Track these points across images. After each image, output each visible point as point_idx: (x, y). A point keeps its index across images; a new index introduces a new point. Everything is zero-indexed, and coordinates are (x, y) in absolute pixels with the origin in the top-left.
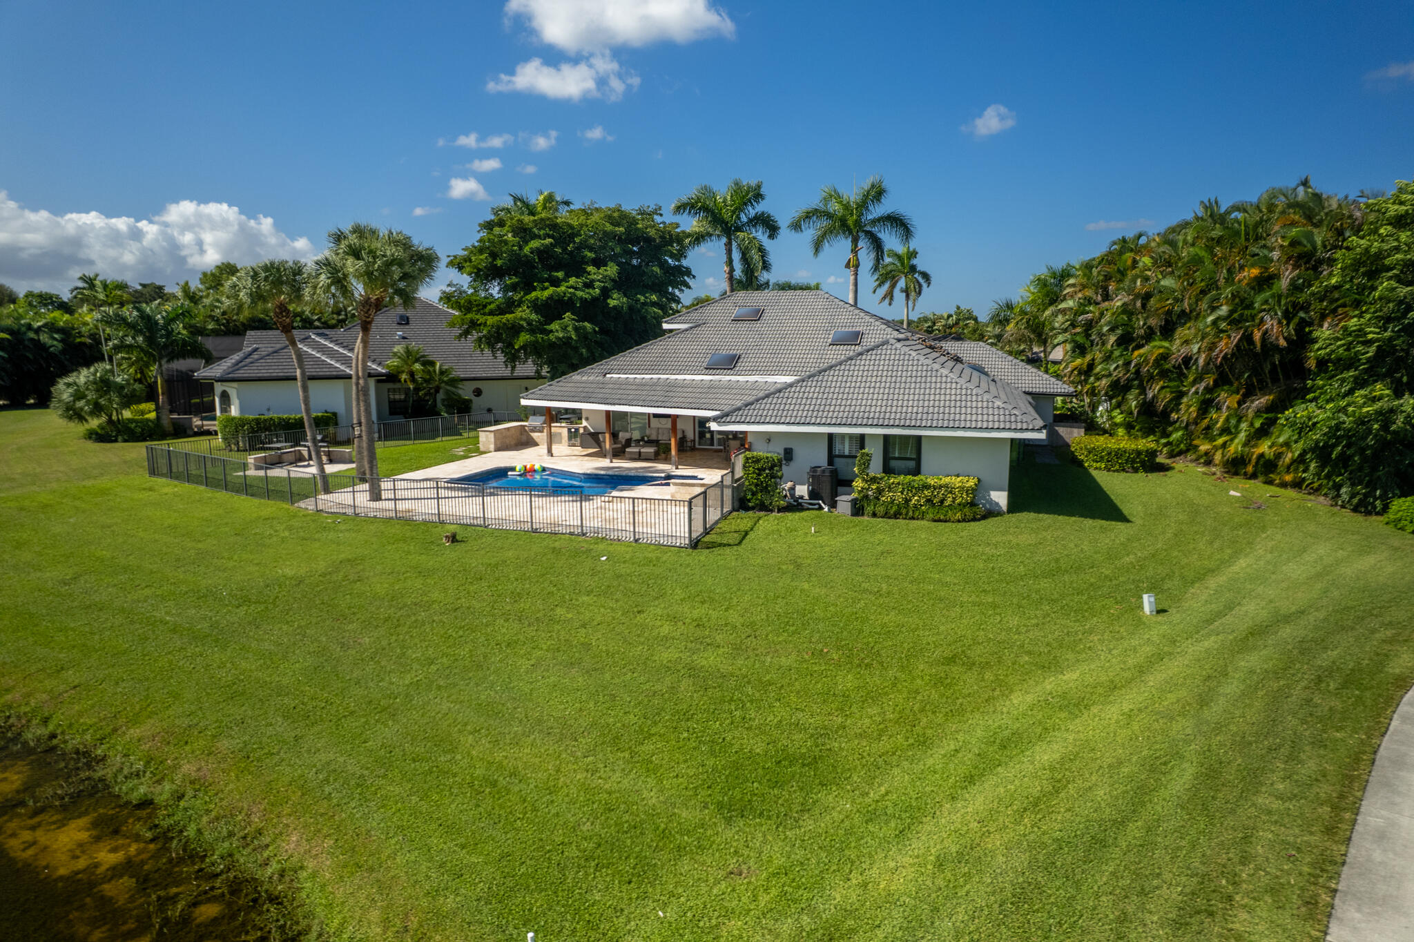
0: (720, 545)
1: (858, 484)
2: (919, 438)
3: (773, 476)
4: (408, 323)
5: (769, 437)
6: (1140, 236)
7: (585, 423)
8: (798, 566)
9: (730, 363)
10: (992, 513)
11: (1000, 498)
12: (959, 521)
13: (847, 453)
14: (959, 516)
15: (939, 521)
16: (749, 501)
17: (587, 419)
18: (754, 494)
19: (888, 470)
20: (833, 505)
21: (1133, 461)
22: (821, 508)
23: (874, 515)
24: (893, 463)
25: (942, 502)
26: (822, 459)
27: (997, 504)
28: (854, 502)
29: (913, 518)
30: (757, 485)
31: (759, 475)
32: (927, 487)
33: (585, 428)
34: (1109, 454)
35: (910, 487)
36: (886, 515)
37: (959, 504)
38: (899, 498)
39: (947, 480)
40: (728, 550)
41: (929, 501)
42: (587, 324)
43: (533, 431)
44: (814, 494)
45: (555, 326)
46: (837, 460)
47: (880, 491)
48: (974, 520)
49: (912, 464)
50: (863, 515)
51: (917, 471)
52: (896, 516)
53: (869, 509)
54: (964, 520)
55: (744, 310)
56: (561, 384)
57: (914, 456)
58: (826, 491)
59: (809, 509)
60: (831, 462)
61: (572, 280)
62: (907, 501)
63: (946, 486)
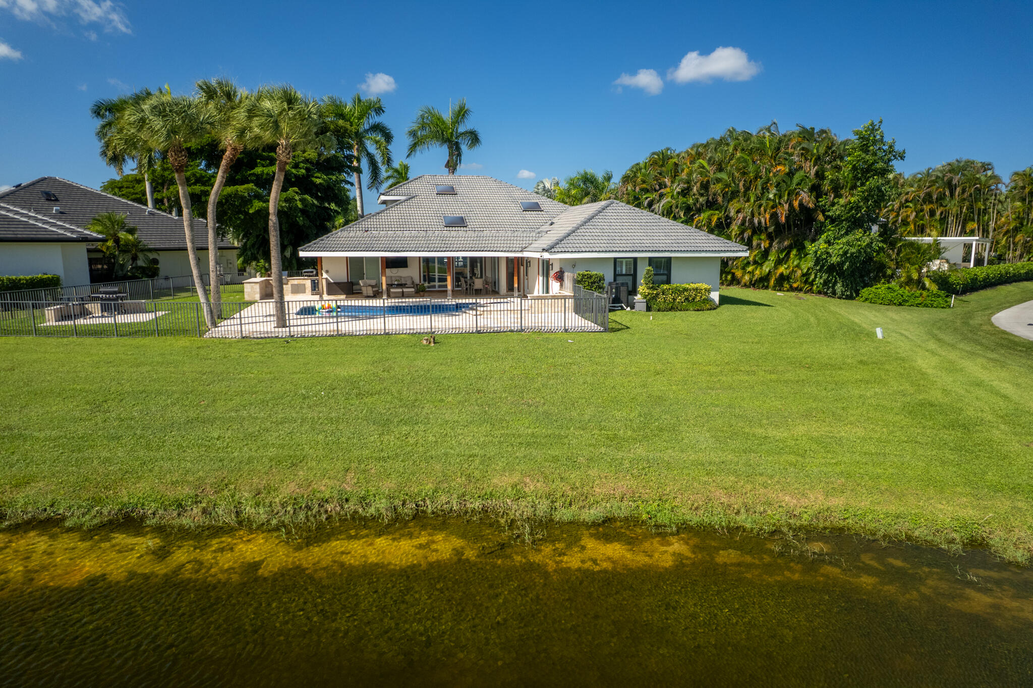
2: (670, 259)
9: (461, 222)
13: (624, 272)
14: (706, 307)
20: (632, 306)
23: (658, 310)
26: (610, 277)
28: (647, 303)
29: (681, 310)
36: (665, 310)
39: (692, 285)
50: (653, 311)
53: (655, 306)
55: (441, 188)
56: (330, 239)
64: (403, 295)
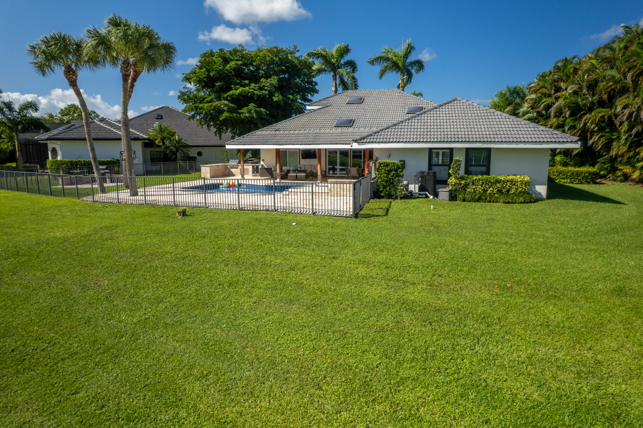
0: (374, 216)
1: (452, 180)
2: (489, 150)
3: (398, 176)
4: (162, 118)
5: (389, 152)
7: (262, 163)
9: (350, 123)
10: (538, 199)
11: (542, 190)
12: (521, 203)
13: (440, 162)
14: (521, 199)
15: (509, 203)
16: (381, 192)
17: (263, 160)
18: (385, 187)
19: (467, 172)
20: (436, 195)
22: (427, 197)
23: (464, 200)
24: (472, 169)
25: (508, 191)
26: (424, 167)
27: (540, 194)
28: (451, 192)
29: (490, 202)
30: (387, 181)
31: (388, 174)
32: (498, 181)
33: (262, 165)
35: (487, 182)
36: (472, 200)
37: (520, 192)
40: (381, 219)
42: (262, 110)
43: (232, 168)
44: (421, 189)
45: (244, 110)
46: (434, 168)
47: (466, 185)
48: (531, 202)
50: (456, 200)
51: (488, 173)
52: (479, 200)
53: (460, 196)
54: (525, 202)
55: (352, 99)
56: (249, 136)
57: (485, 163)
58: (430, 186)
59: (418, 198)
60: (430, 169)
61: (253, 85)
63: (512, 181)
64: (296, 179)
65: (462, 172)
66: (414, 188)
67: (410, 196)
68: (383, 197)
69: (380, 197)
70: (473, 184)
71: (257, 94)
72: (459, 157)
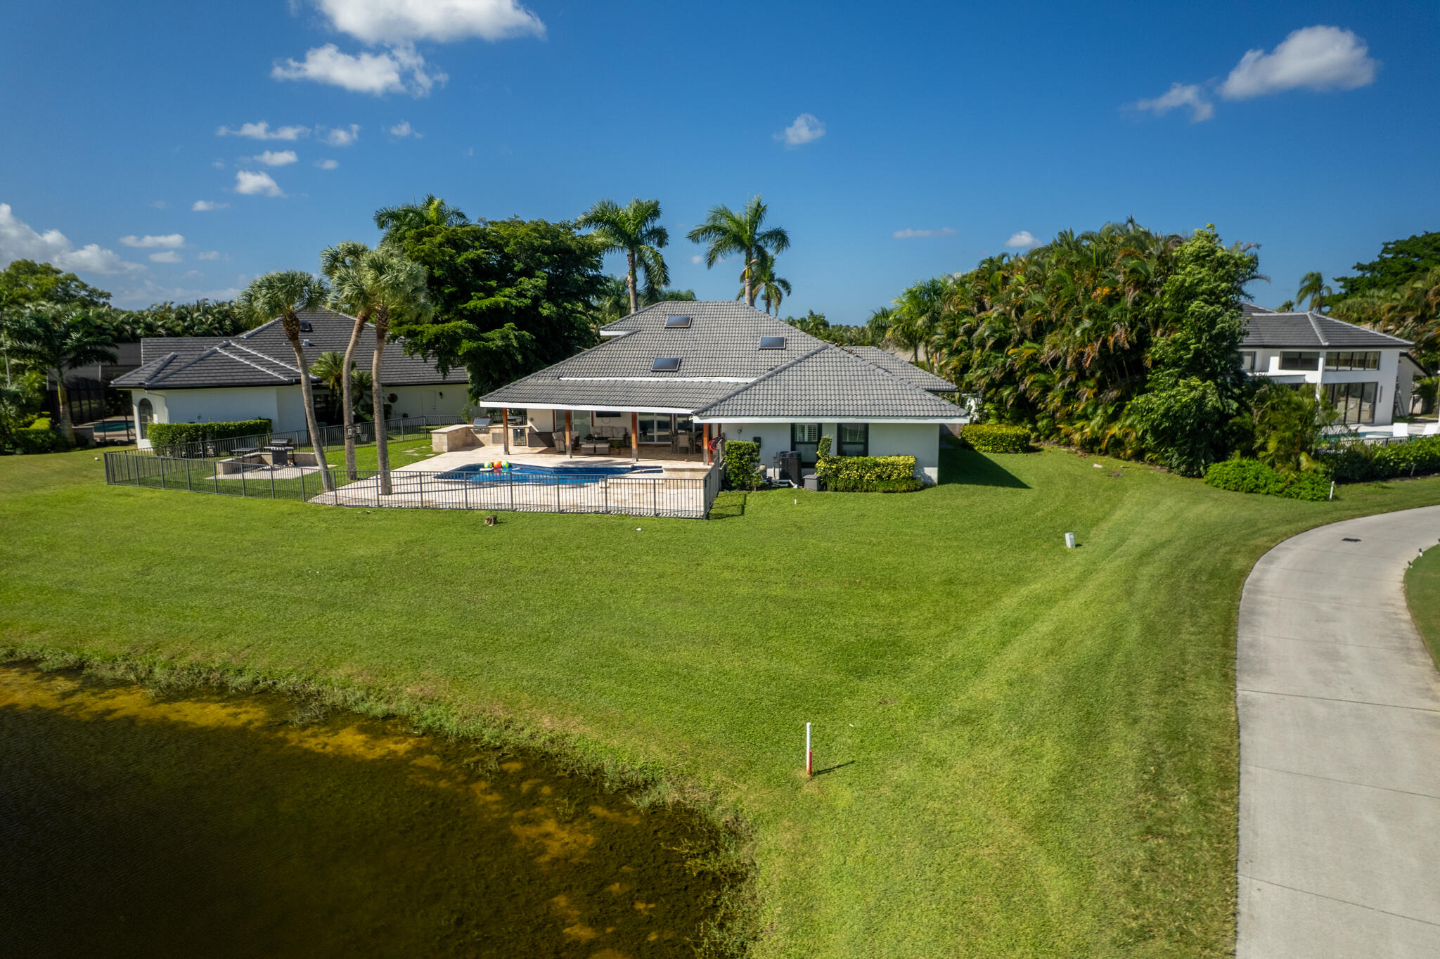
0: (728, 516)
1: (821, 464)
2: (867, 425)
3: (752, 460)
4: (311, 331)
5: (740, 428)
6: (1004, 256)
7: (529, 424)
8: (800, 528)
9: (673, 366)
10: (927, 485)
11: (932, 473)
12: (904, 491)
13: (806, 440)
14: (904, 487)
15: (889, 492)
16: (732, 482)
17: (532, 420)
18: (736, 476)
19: (841, 453)
20: (801, 483)
21: (1014, 443)
22: (790, 486)
23: (836, 490)
24: (846, 448)
25: (889, 476)
26: (786, 446)
27: (930, 478)
28: (819, 478)
29: (867, 491)
30: (739, 468)
31: (741, 459)
32: (876, 465)
33: (530, 428)
34: (995, 438)
35: (863, 465)
36: (846, 489)
37: (903, 478)
38: (855, 474)
39: (891, 459)
40: (736, 518)
41: (879, 477)
42: (524, 332)
43: (478, 432)
44: (784, 475)
45: (495, 334)
46: (798, 446)
47: (838, 470)
48: (916, 490)
49: (861, 447)
50: (826, 490)
51: (865, 453)
52: (854, 489)
53: (831, 485)
54: (908, 491)
55: (674, 319)
56: (517, 387)
57: (862, 441)
58: (794, 473)
59: (779, 487)
60: (793, 448)
61: (507, 291)
62: (861, 477)
63: (893, 464)
64: (595, 453)
65: (833, 453)
66: (773, 473)
67: (768, 485)
68: (734, 488)
69: (731, 489)
70: (847, 469)
71: (516, 307)
72: (830, 436)
